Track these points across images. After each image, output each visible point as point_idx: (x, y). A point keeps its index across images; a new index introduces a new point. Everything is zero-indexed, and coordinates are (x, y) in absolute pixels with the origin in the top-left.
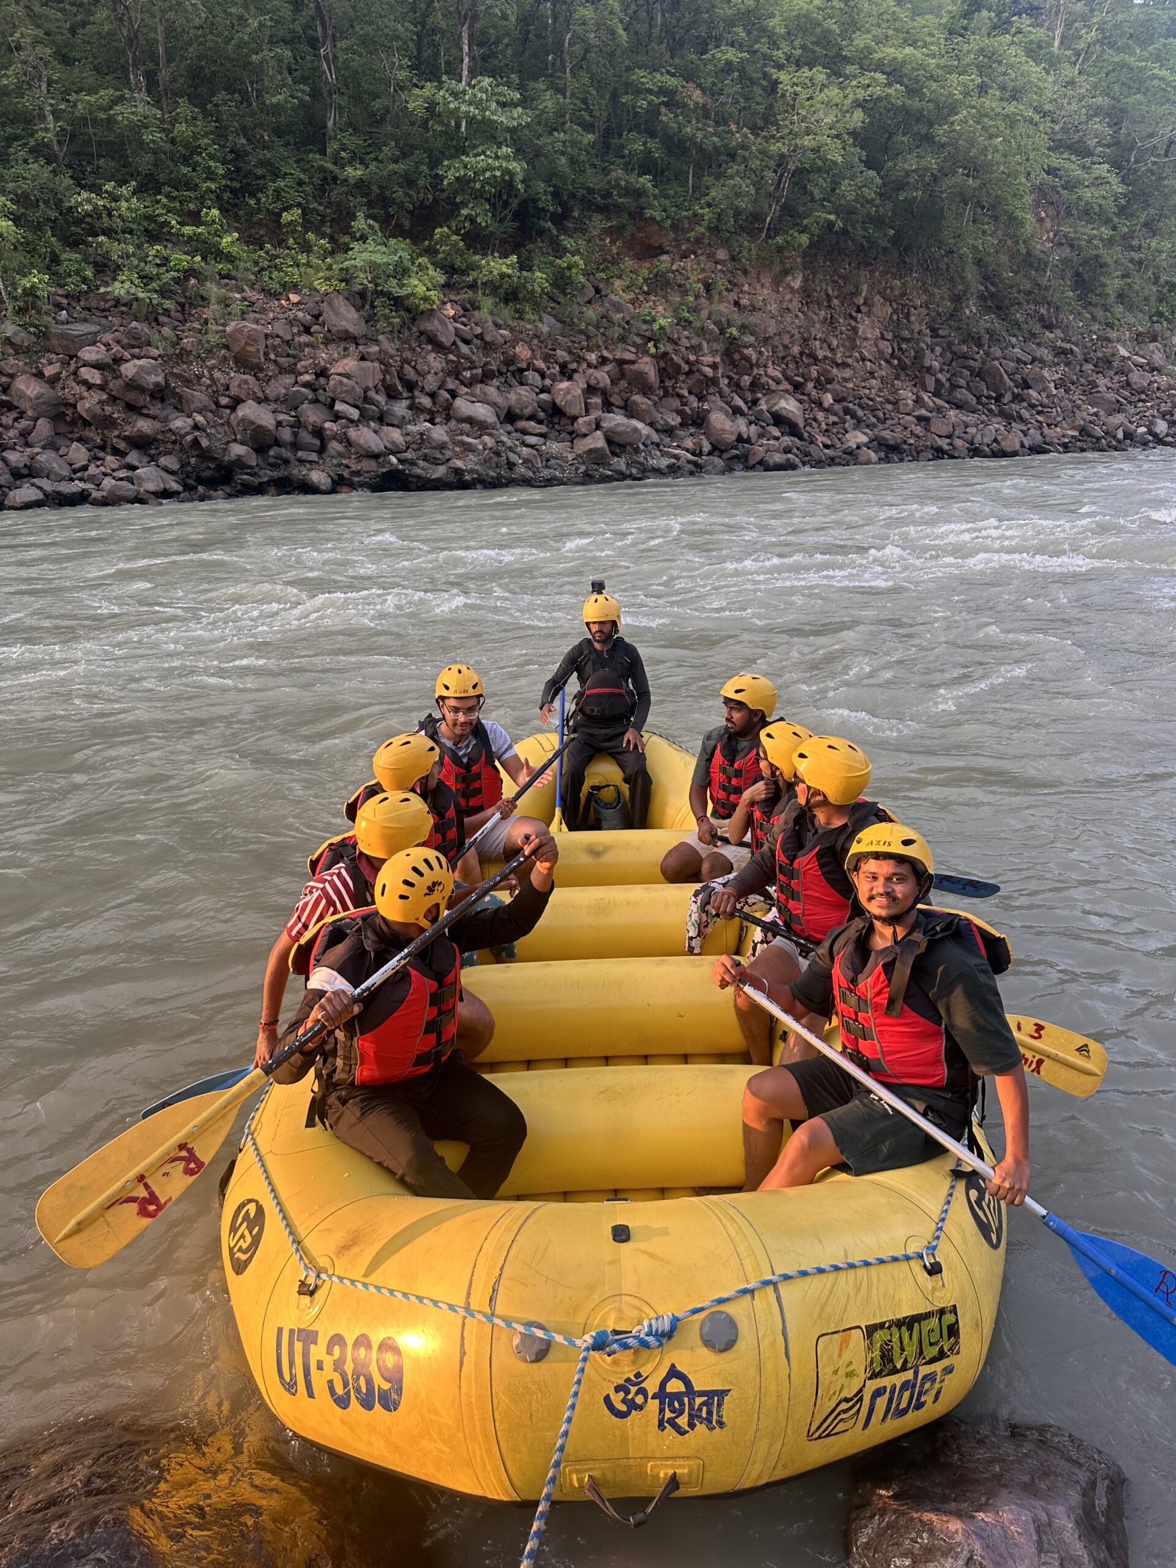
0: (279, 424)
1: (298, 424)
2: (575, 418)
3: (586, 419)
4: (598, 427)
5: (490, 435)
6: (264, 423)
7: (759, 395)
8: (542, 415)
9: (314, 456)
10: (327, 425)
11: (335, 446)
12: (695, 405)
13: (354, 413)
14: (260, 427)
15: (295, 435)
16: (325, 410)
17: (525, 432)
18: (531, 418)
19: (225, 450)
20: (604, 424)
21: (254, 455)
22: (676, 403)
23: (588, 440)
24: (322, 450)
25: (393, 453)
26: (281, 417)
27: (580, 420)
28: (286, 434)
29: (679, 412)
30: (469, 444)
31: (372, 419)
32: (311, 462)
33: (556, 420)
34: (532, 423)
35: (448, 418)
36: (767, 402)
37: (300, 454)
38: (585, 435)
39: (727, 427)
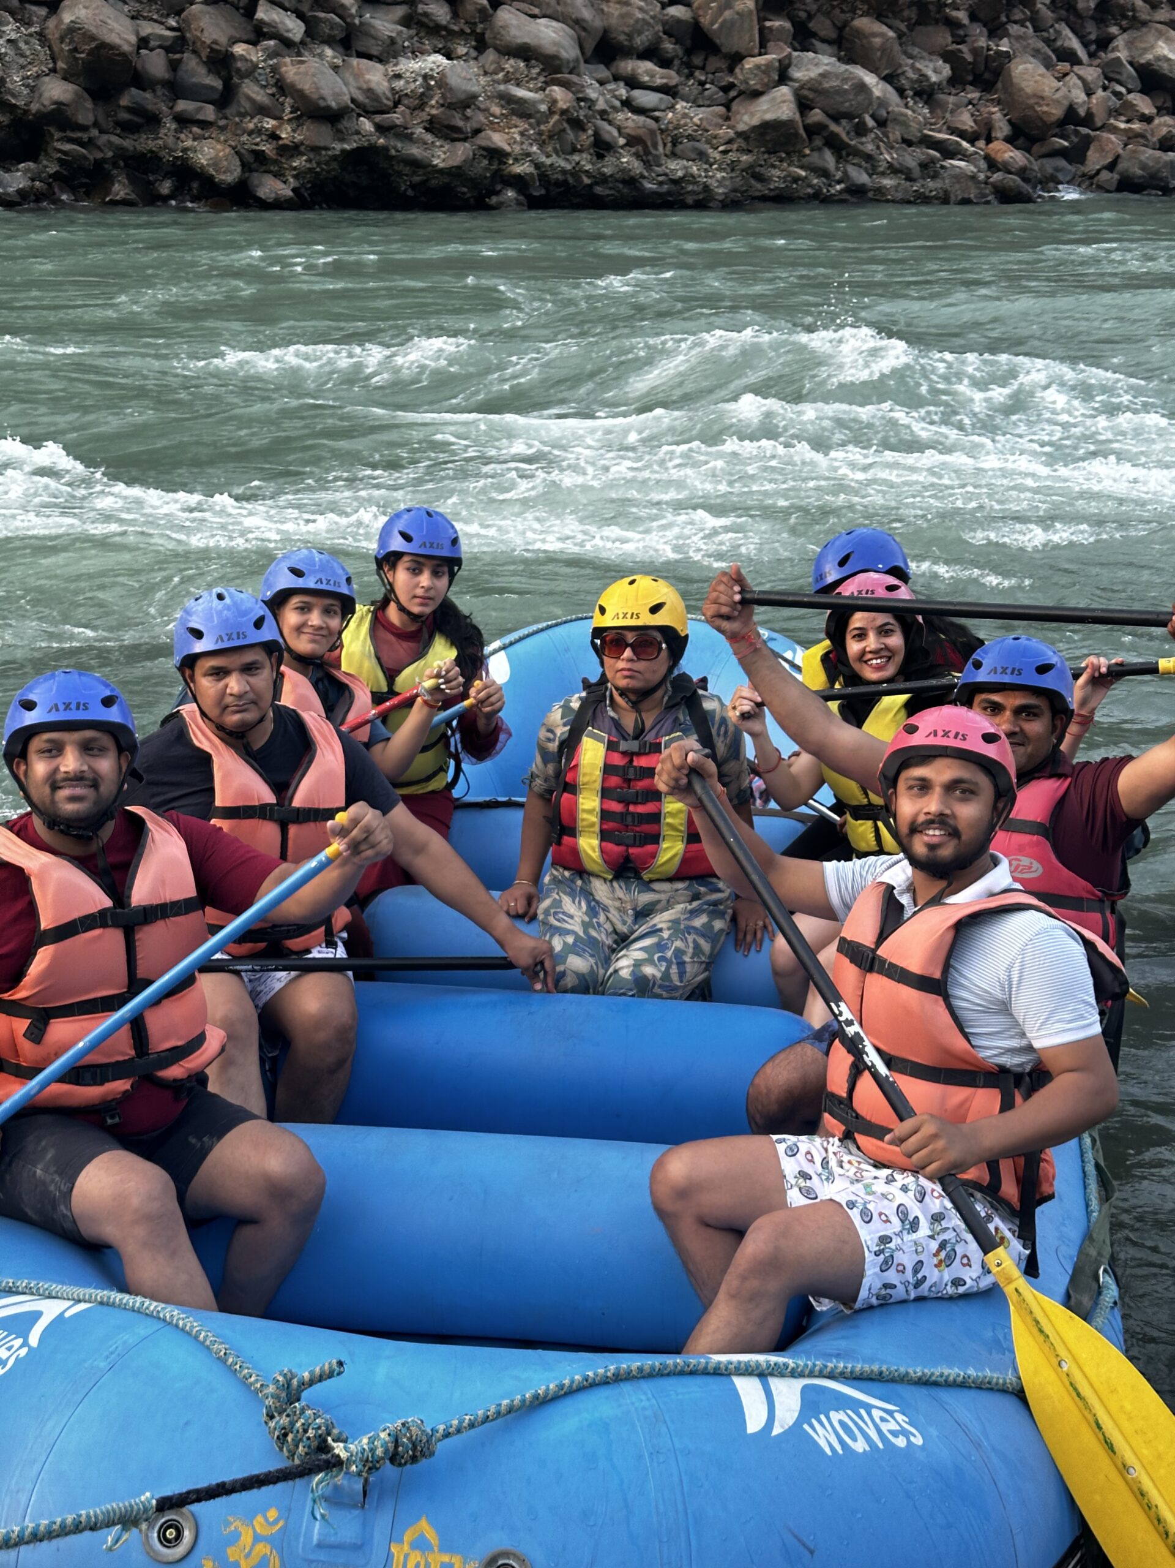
0: (143, 42)
1: (179, 44)
2: (736, 59)
3: (761, 60)
4: (783, 78)
5: (566, 85)
6: (113, 39)
7: (1114, 30)
8: (668, 46)
9: (209, 112)
10: (239, 49)
11: (253, 91)
12: (982, 42)
13: (294, 28)
14: (103, 45)
15: (174, 66)
16: (238, 18)
17: (633, 83)
18: (650, 53)
19: (33, 89)
20: (797, 74)
21: (89, 104)
22: (943, 38)
23: (763, 103)
24: (225, 99)
25: (368, 113)
26: (148, 29)
27: (749, 63)
28: (156, 64)
29: (948, 57)
30: (521, 101)
31: (329, 41)
32: (204, 124)
33: (697, 60)
34: (648, 65)
35: (481, 46)
36: (1130, 44)
37: (182, 105)
38: (756, 94)
39: (1047, 92)
